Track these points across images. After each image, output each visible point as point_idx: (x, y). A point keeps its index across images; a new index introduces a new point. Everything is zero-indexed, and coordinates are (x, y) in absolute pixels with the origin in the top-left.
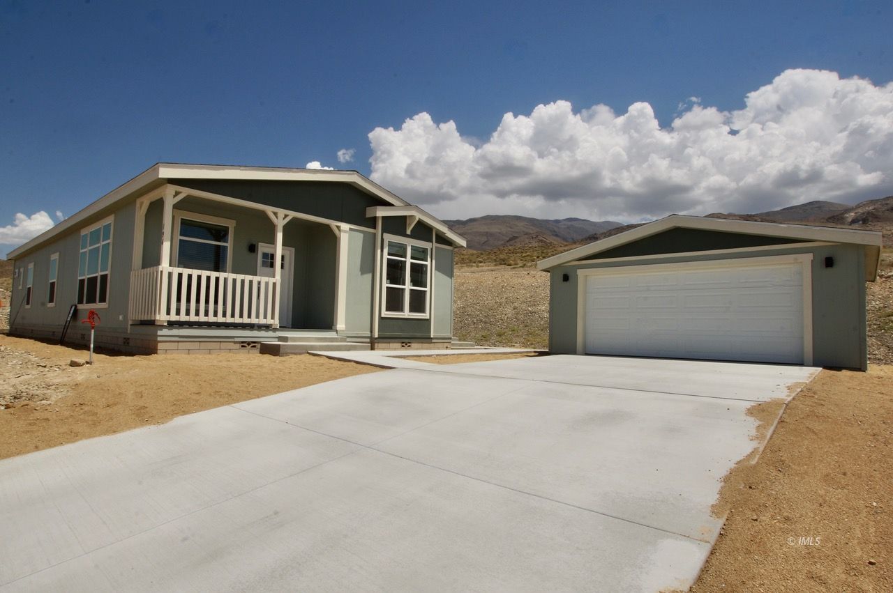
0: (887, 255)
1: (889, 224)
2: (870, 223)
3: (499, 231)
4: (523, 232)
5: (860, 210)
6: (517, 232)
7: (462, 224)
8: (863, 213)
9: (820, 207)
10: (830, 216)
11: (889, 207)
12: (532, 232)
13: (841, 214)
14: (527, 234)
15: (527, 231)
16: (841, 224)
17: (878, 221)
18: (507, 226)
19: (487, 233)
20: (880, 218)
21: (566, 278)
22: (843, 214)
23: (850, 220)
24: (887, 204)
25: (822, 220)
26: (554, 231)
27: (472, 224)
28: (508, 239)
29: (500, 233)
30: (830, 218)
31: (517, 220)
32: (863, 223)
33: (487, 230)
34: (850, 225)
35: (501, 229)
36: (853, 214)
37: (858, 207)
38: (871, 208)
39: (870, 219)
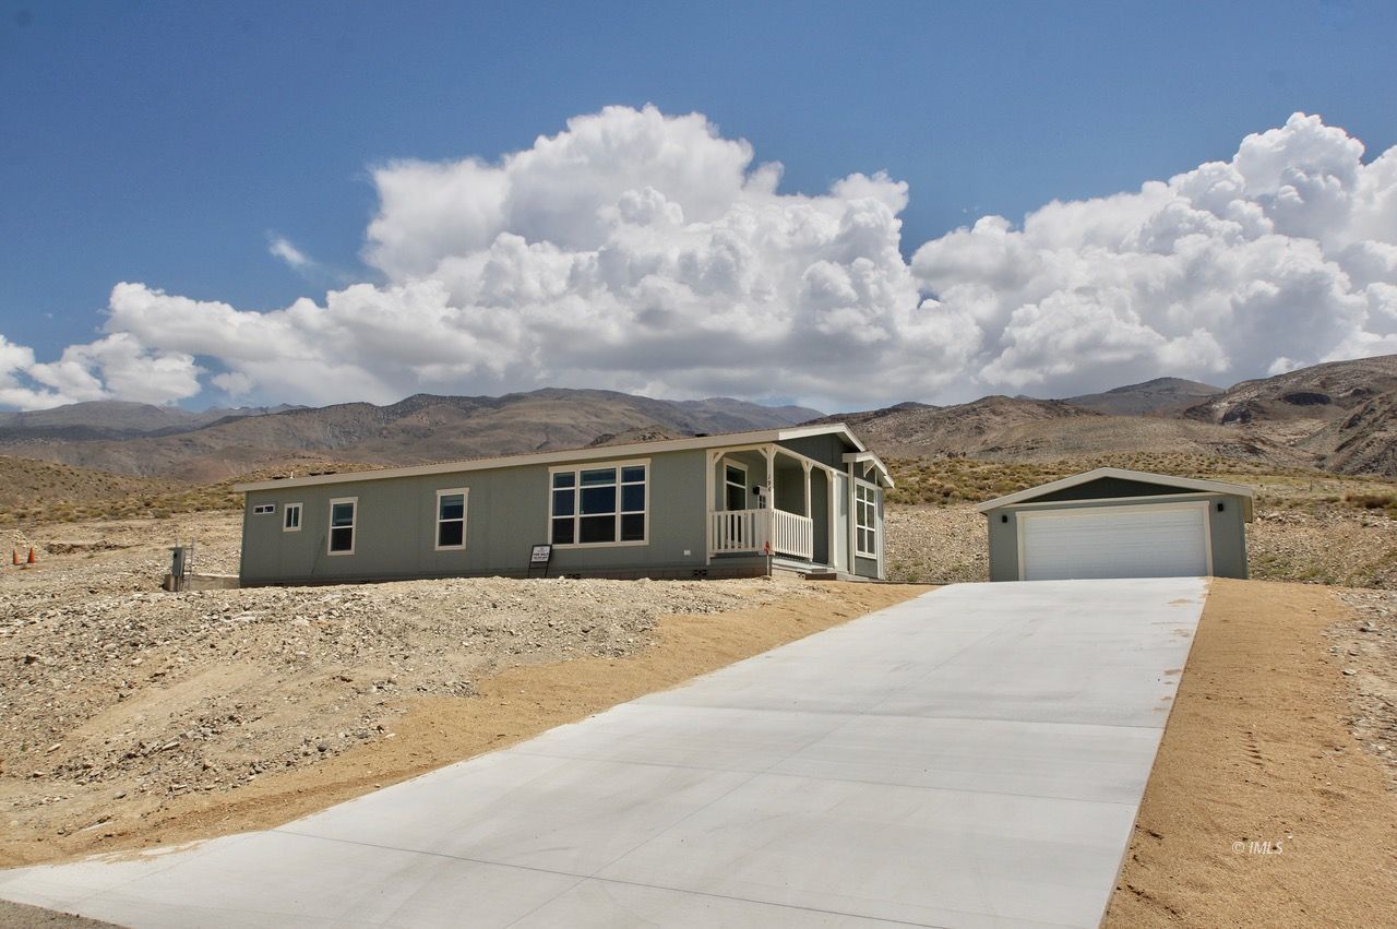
0: (1275, 486)
1: (1282, 424)
2: (1253, 421)
3: (572, 422)
4: (623, 424)
5: (1236, 398)
6: (609, 426)
7: (491, 406)
8: (1242, 404)
9: (1172, 390)
10: (1188, 407)
11: (1281, 392)
12: (641, 426)
13: (1207, 404)
14: (632, 429)
15: (631, 422)
16: (1208, 422)
17: (1266, 419)
18: (587, 412)
19: (547, 425)
20: (1268, 414)
21: (1005, 519)
22: (1210, 403)
23: (1221, 414)
24: (1278, 388)
25: (1178, 414)
26: (686, 425)
27: (513, 405)
28: (592, 440)
29: (573, 426)
30: (1189, 411)
31: (609, 399)
32: (1243, 422)
33: (544, 420)
34: (1222, 424)
35: (573, 418)
36: (1225, 404)
37: (1233, 391)
38: (1253, 394)
39: (1253, 413)
